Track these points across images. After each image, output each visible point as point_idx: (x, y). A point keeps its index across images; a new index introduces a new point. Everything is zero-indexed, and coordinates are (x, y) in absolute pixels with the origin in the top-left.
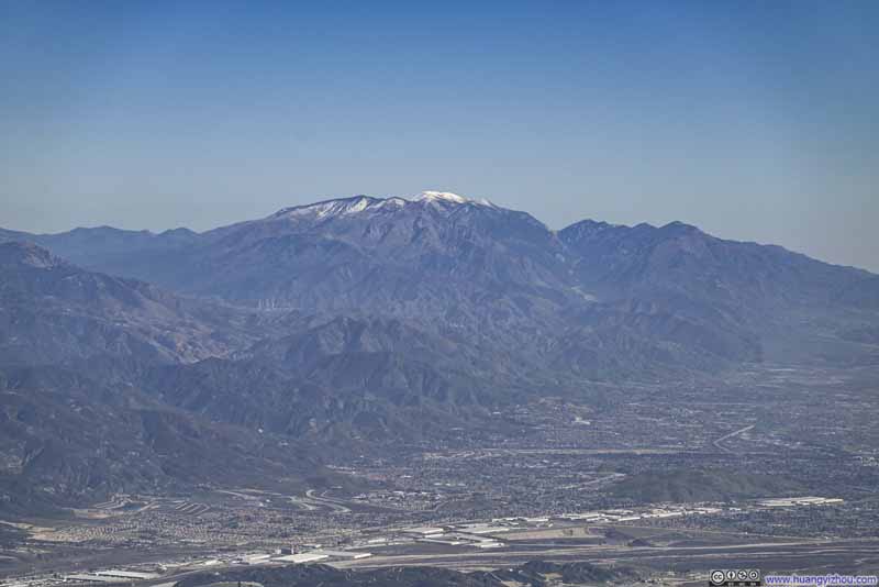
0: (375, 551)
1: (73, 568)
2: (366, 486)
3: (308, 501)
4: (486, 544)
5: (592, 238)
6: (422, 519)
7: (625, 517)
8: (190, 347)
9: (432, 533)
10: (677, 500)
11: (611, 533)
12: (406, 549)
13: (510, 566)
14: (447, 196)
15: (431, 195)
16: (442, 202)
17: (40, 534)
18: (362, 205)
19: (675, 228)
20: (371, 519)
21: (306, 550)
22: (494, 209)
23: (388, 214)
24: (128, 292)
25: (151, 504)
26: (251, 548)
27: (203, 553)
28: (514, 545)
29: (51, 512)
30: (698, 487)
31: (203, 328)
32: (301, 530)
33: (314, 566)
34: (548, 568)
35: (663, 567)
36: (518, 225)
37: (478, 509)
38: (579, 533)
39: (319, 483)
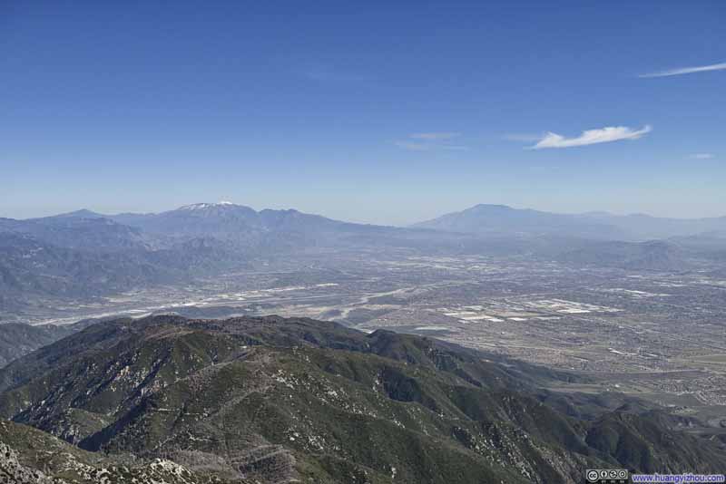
0: (209, 302)
1: (121, 310)
2: (206, 284)
3: (190, 289)
4: (241, 299)
5: (268, 213)
6: (222, 293)
7: (279, 290)
8: (154, 246)
9: (225, 296)
10: (293, 285)
11: (275, 295)
12: (219, 301)
13: (247, 305)
14: (228, 203)
15: (223, 203)
16: (226, 204)
17: (112, 300)
18: (203, 206)
19: (292, 211)
20: (208, 293)
21: (189, 302)
22: (240, 206)
23: (211, 208)
24: (136, 231)
25: (144, 291)
26: (173, 302)
27: (159, 304)
28: (248, 299)
29: (115, 294)
30: (299, 282)
31: (158, 241)
32: (188, 297)
33: (192, 307)
34: (257, 305)
35: (290, 304)
36: (248, 211)
37: (238, 290)
38: (266, 295)
39: (192, 283)
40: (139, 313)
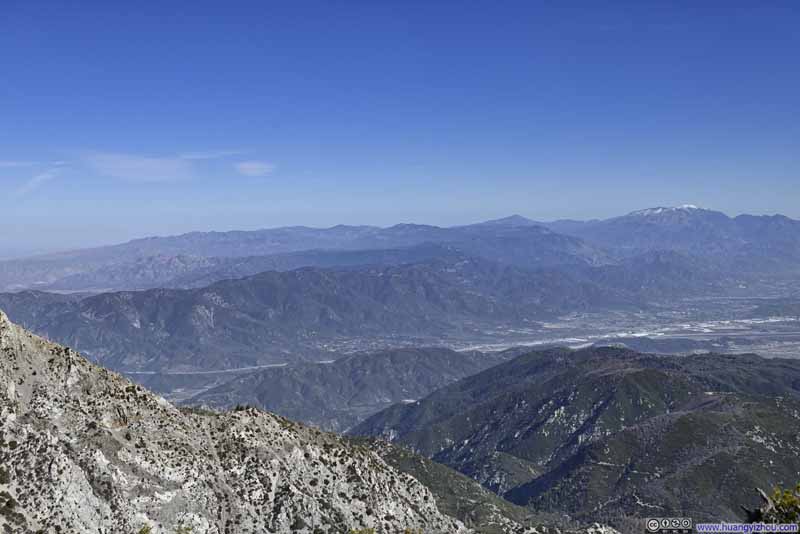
0: (666, 333)
1: (558, 338)
2: (661, 309)
3: (641, 315)
4: (708, 331)
5: (744, 220)
6: (683, 321)
7: (759, 321)
8: (597, 262)
9: (686, 326)
10: (779, 315)
11: (754, 327)
12: (676, 332)
13: (715, 339)
14: (692, 206)
15: (686, 206)
16: (689, 208)
17: (547, 325)
18: (660, 210)
19: (777, 217)
20: (663, 321)
21: (641, 332)
22: (709, 211)
23: (669, 213)
24: (576, 242)
25: (585, 315)
26: (620, 331)
27: (602, 332)
28: (717, 331)
29: (552, 318)
30: (786, 311)
31: (603, 254)
32: (639, 325)
33: (644, 338)
34: (730, 340)
35: (773, 339)
36: (717, 217)
37: (703, 318)
38: (741, 327)
39: (644, 308)
40: (578, 343)
